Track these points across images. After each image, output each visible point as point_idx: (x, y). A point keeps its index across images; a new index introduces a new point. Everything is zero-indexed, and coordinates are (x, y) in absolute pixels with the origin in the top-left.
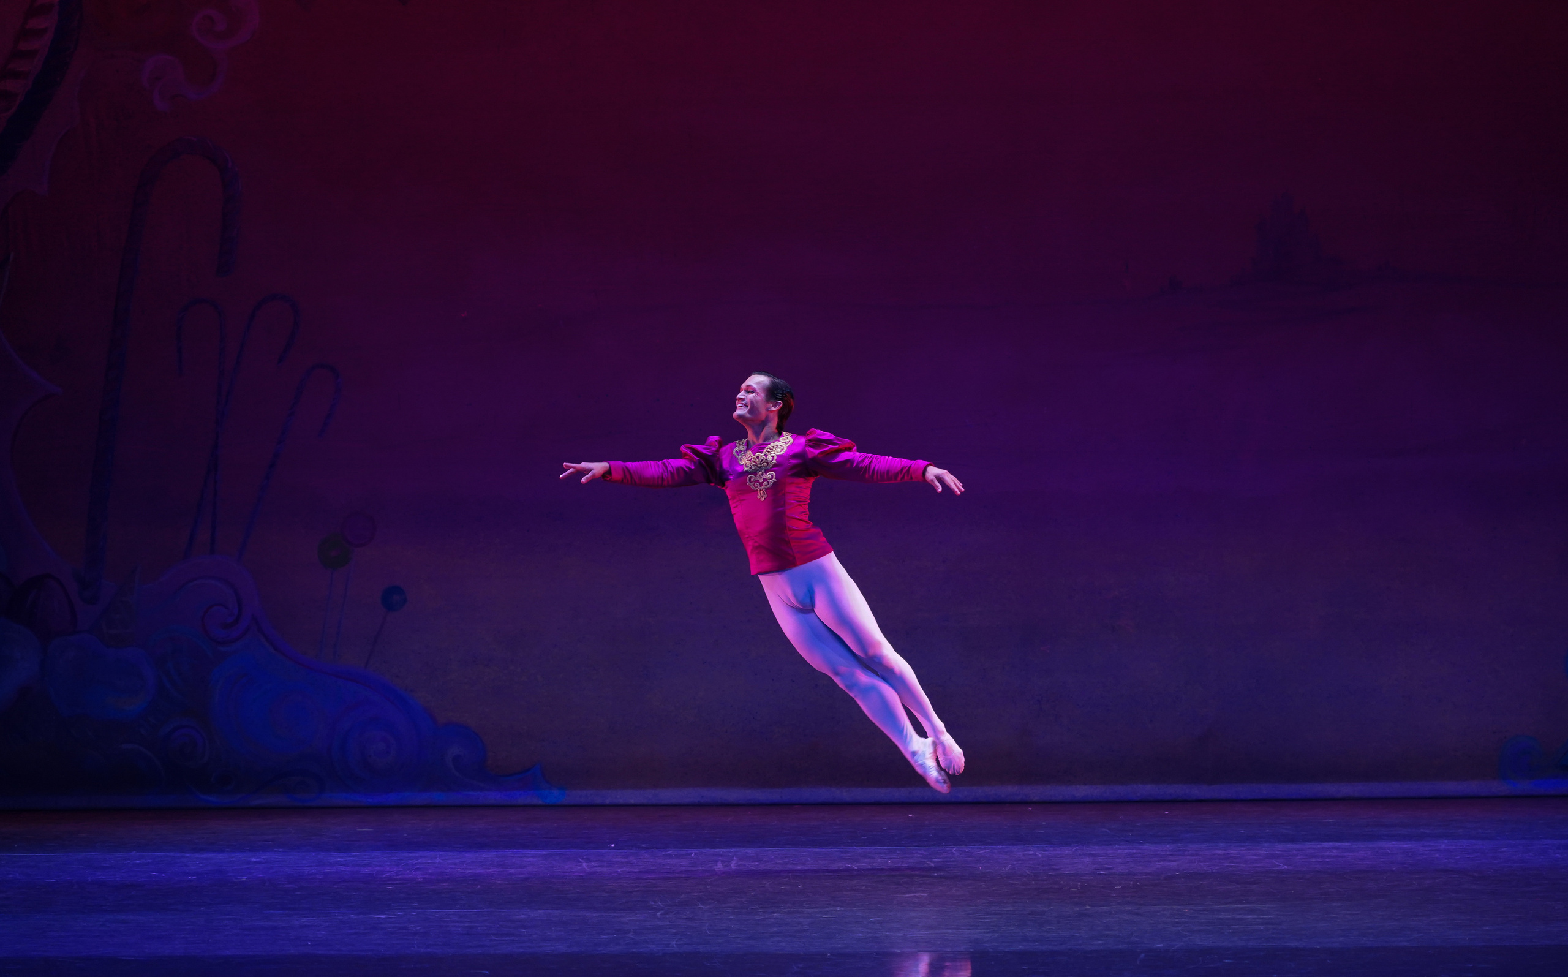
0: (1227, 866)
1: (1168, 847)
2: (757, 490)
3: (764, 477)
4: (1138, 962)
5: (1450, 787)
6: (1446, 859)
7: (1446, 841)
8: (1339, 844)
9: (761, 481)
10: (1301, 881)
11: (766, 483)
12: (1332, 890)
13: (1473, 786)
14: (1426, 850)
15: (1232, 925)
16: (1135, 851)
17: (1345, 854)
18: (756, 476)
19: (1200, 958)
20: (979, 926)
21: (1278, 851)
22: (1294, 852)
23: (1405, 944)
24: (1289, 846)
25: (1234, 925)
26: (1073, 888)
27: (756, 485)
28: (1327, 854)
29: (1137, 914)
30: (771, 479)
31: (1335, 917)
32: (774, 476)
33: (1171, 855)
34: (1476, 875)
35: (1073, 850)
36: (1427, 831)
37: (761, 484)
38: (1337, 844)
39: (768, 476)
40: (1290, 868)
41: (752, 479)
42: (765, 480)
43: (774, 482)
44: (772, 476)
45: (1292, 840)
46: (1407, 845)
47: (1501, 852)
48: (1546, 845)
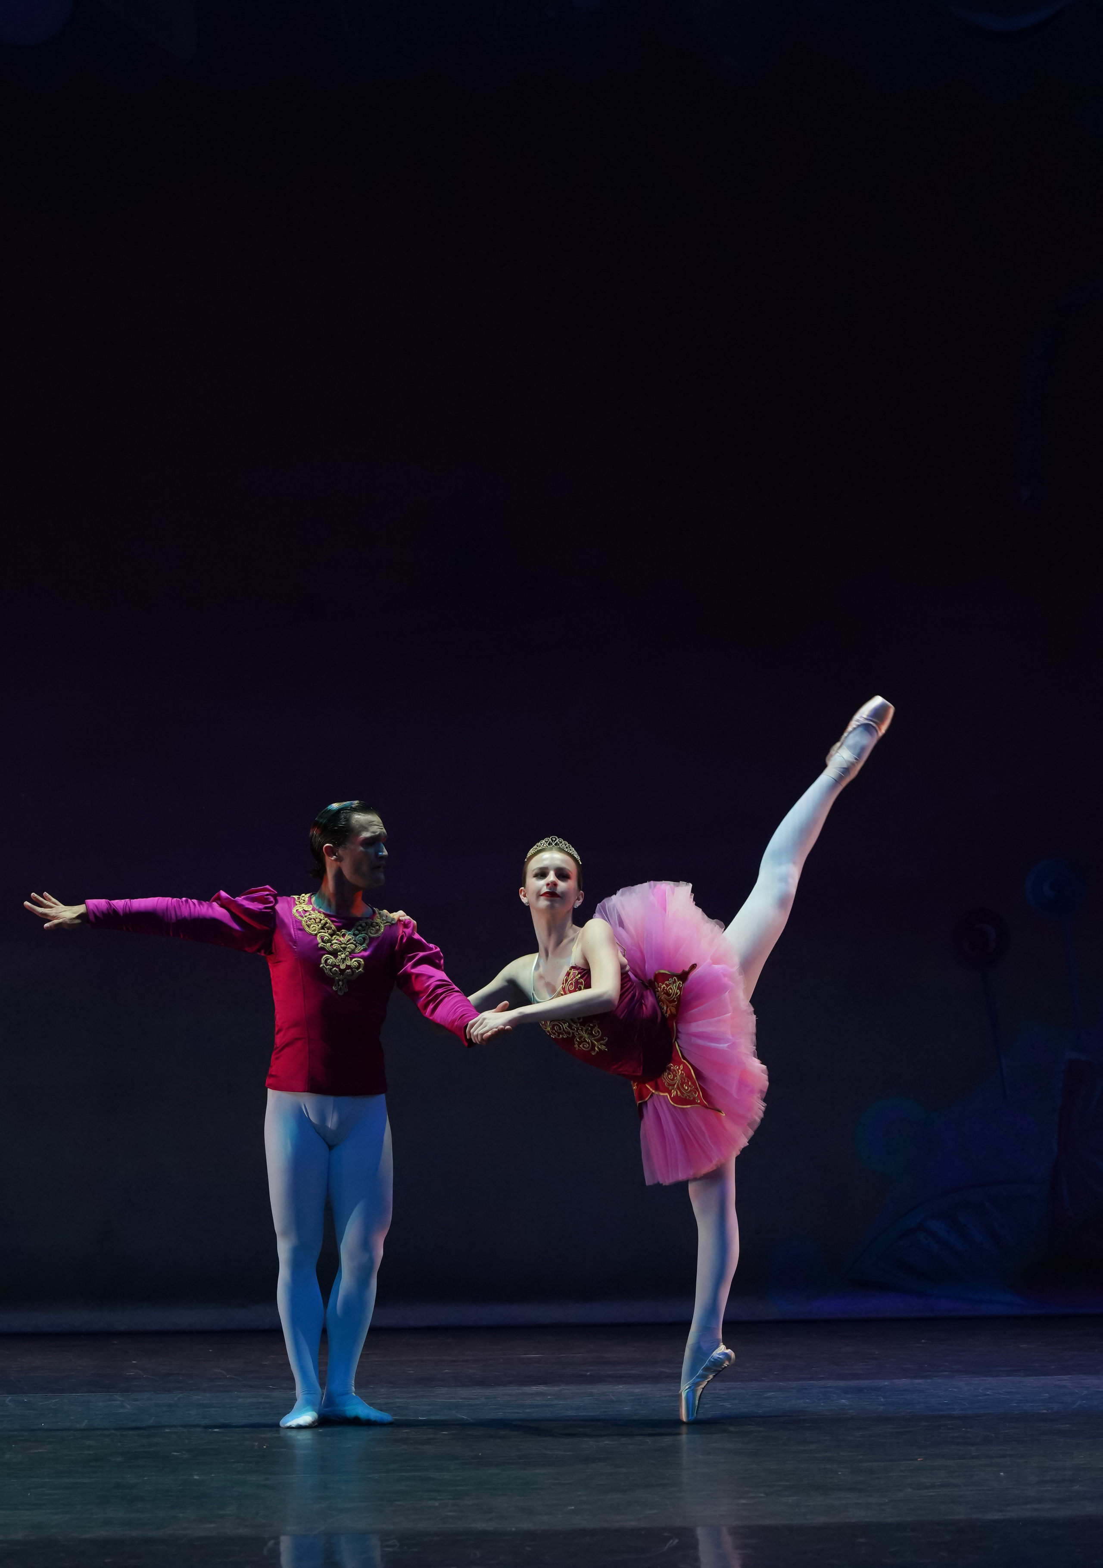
3: (349, 963)
8: (546, 1388)
14: (665, 1397)
16: (261, 1400)
18: (335, 958)
20: (42, 1505)
22: (483, 1400)
26: (175, 1452)
27: (333, 971)
28: (528, 1402)
30: (357, 967)
32: (362, 966)
35: (176, 1399)
39: (354, 962)
41: (330, 962)
43: (361, 974)
44: (359, 964)
45: (482, 1383)
46: (638, 1389)
47: (767, 1398)
48: (827, 1387)
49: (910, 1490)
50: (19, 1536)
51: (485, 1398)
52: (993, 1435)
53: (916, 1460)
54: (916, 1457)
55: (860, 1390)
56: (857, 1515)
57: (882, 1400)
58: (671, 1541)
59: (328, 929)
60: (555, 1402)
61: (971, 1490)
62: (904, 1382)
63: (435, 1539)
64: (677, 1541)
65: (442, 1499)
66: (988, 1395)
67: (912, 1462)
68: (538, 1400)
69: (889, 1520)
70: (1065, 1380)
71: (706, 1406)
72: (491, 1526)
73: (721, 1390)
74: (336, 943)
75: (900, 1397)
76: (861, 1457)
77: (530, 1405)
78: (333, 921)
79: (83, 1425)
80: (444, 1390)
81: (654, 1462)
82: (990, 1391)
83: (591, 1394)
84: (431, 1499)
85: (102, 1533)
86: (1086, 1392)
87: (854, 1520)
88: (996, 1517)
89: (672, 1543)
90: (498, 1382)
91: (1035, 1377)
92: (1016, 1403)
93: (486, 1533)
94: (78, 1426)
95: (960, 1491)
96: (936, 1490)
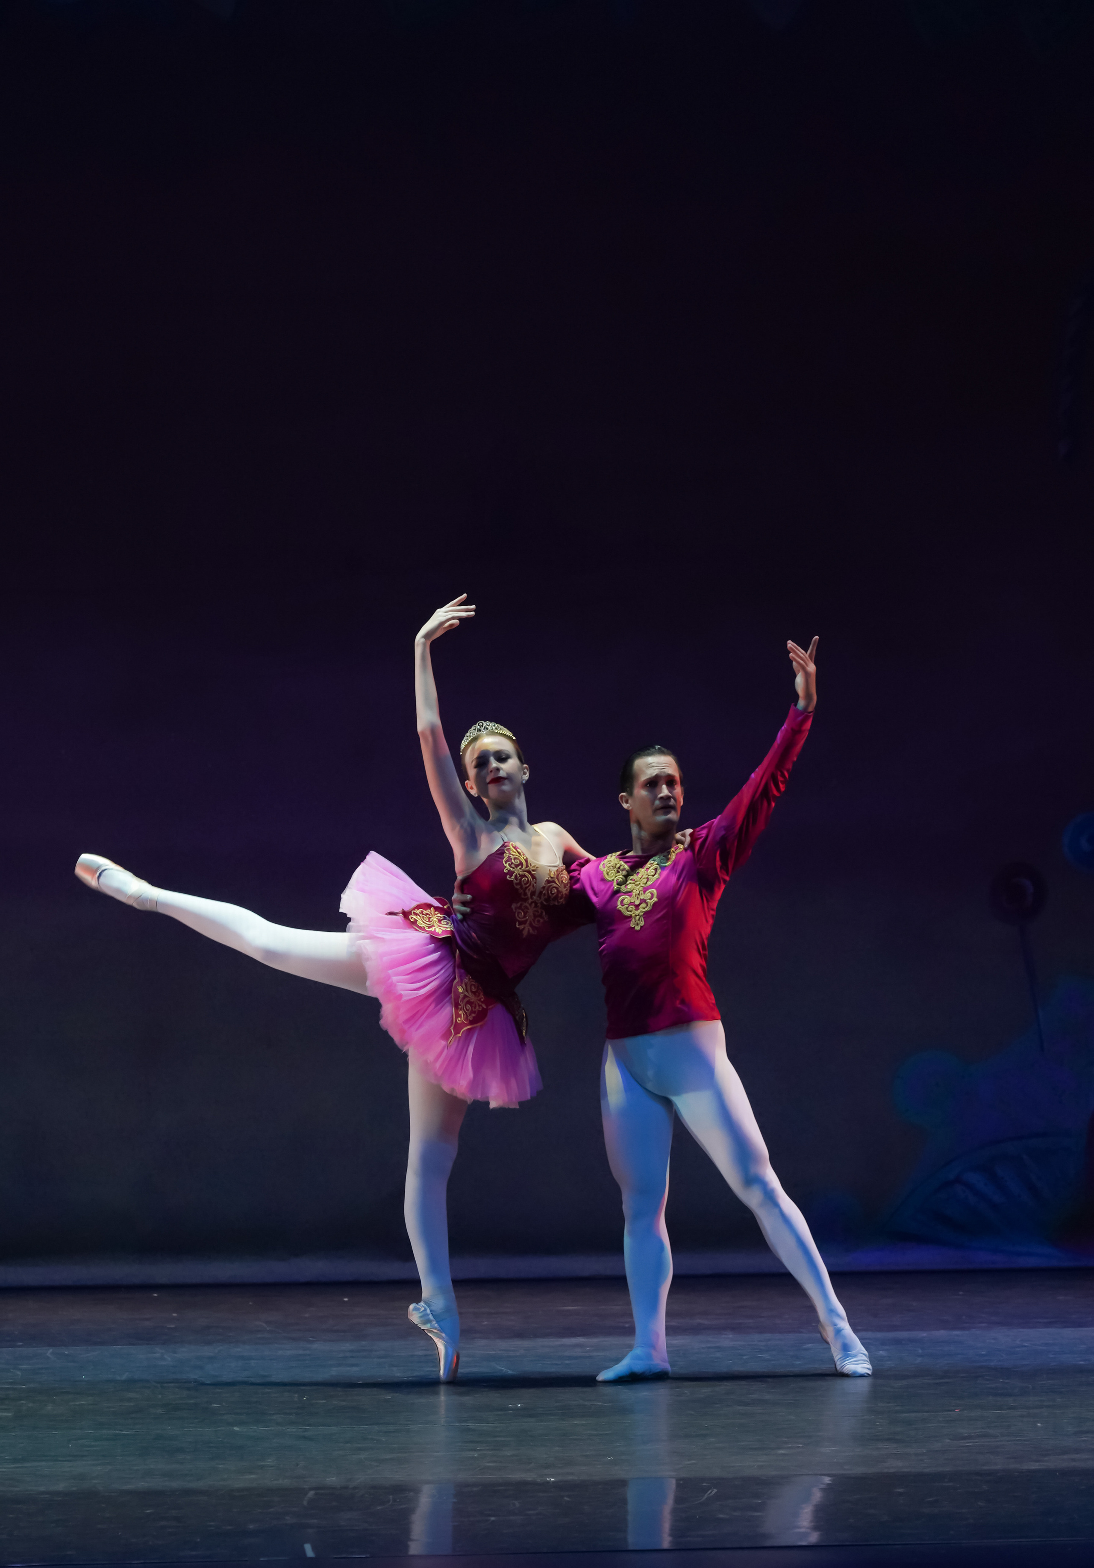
1: (347, 1346)
2: (631, 917)
4: (305, 1503)
7: (731, 1336)
9: (637, 903)
11: (643, 905)
16: (301, 1352)
18: (630, 896)
19: (391, 1497)
20: (83, 1456)
27: (630, 908)
28: (567, 1354)
29: (304, 1438)
30: (651, 899)
32: (655, 896)
33: (352, 1357)
37: (637, 907)
39: (648, 895)
40: (513, 1371)
41: (625, 901)
42: (643, 901)
43: (655, 904)
45: (520, 1335)
49: (948, 1441)
50: (61, 1487)
51: (524, 1350)
52: (1030, 1386)
53: (954, 1410)
54: (953, 1408)
55: (897, 1342)
56: (895, 1466)
57: (920, 1351)
58: (710, 1491)
59: (622, 871)
60: (595, 1354)
61: (1008, 1441)
62: (942, 1333)
63: (475, 1489)
64: (715, 1490)
65: (481, 1450)
66: (1025, 1346)
67: (949, 1413)
68: (578, 1352)
69: (927, 1470)
71: (744, 1357)
72: (530, 1477)
73: (760, 1341)
74: (630, 883)
75: (937, 1348)
76: (898, 1408)
78: (626, 863)
79: (124, 1377)
80: (483, 1342)
81: (693, 1413)
82: (1027, 1342)
84: (472, 1450)
85: (142, 1485)
87: (892, 1470)
88: (1033, 1468)
89: (711, 1493)
90: (535, 1335)
91: (1073, 1329)
92: (1053, 1354)
93: (525, 1483)
94: (118, 1378)
95: (997, 1442)
96: (973, 1441)
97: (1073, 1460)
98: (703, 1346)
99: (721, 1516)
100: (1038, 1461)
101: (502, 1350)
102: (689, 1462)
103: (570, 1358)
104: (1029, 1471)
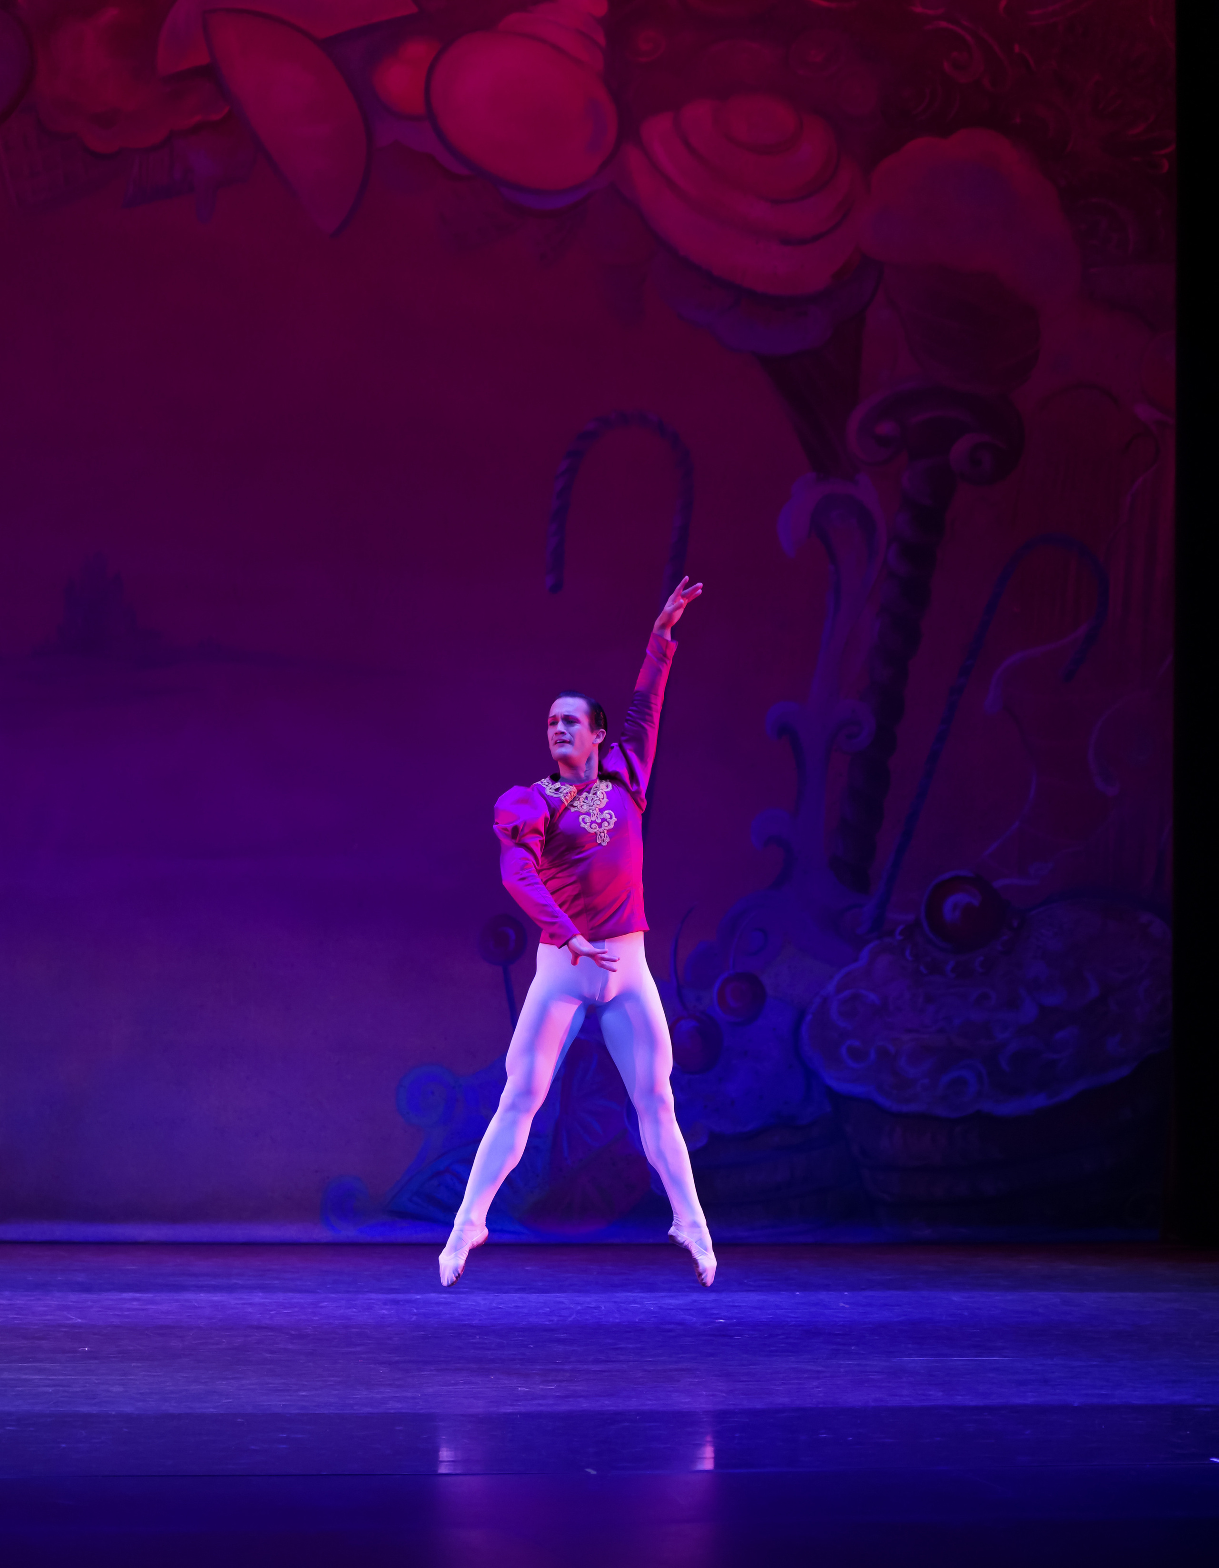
0: (12, 1318)
2: (596, 833)
5: (265, 1232)
6: (260, 1314)
7: (260, 1294)
9: (599, 821)
10: (96, 1336)
11: (606, 824)
12: (131, 1348)
13: (291, 1232)
14: (238, 1304)
15: (16, 1387)
17: (146, 1307)
18: (590, 816)
21: (72, 1302)
23: (212, 1410)
24: (85, 1296)
25: (19, 1387)
27: (593, 826)
28: (127, 1306)
30: (610, 819)
31: (132, 1379)
32: (613, 816)
34: (293, 1332)
36: (240, 1282)
37: (600, 825)
38: (138, 1295)
39: (606, 815)
40: (84, 1321)
41: (587, 821)
42: (604, 820)
43: (615, 824)
45: (86, 1288)
46: (216, 1297)
47: (322, 1307)
48: (371, 1299)
52: (505, 1341)
55: (396, 1302)
56: (394, 1406)
57: (415, 1311)
66: (500, 1308)
69: (421, 1411)
70: (562, 1298)
72: (94, 1410)
75: (430, 1309)
77: (128, 1309)
80: (55, 1294)
82: (503, 1305)
83: (177, 1301)
86: (579, 1307)
87: (392, 1411)
88: (509, 1411)
91: (539, 1295)
95: (478, 1388)
96: (459, 1387)
97: (541, 1405)
98: (239, 1302)
99: (253, 1447)
100: (511, 1405)
101: (74, 1302)
102: (226, 1401)
103: (129, 1310)
104: (505, 1414)
